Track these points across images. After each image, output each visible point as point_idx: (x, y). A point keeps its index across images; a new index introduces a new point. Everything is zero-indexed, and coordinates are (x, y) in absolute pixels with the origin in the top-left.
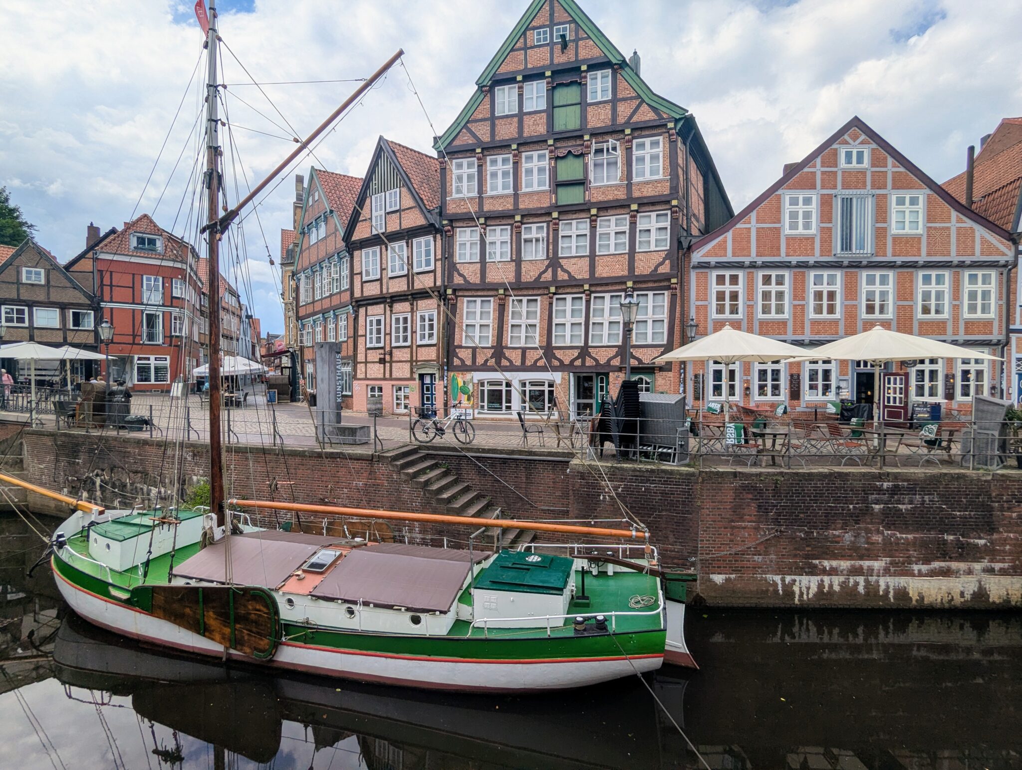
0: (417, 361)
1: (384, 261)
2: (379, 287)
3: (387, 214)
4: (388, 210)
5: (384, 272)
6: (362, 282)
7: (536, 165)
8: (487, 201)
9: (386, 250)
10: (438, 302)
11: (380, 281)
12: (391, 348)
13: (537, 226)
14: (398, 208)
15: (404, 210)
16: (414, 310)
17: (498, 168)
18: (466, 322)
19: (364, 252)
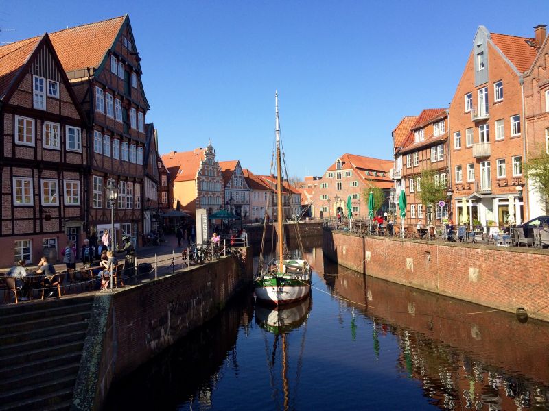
0: (64, 218)
1: (39, 133)
2: (33, 153)
3: (48, 97)
4: (49, 95)
5: (39, 142)
6: (14, 145)
7: (119, 107)
8: (107, 120)
9: (42, 124)
10: (80, 175)
11: (35, 148)
12: (41, 206)
13: (116, 141)
14: (58, 98)
15: (63, 102)
16: (61, 177)
17: (109, 101)
18: (94, 192)
19: (17, 117)
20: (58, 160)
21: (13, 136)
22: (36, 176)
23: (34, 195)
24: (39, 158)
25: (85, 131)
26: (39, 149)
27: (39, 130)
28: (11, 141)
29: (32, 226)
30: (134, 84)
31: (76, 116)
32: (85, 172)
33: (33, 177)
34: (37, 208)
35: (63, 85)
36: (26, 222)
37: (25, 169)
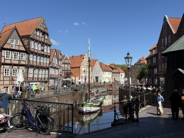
2: (10, 61)
3: (15, 45)
5: (12, 58)
7: (40, 45)
8: (35, 50)
9: (13, 53)
10: (25, 67)
12: (12, 77)
13: (38, 56)
15: (20, 46)
16: (19, 68)
17: (36, 44)
18: (30, 72)
19: (6, 51)
20: (18, 63)
22: (11, 68)
23: (10, 73)
24: (12, 63)
25: (27, 54)
28: (4, 58)
29: (9, 83)
31: (24, 50)
35: (20, 41)
36: (7, 81)
37: (8, 66)
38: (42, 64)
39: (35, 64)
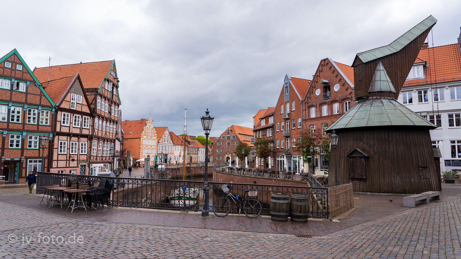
1: (72, 120)
2: (68, 129)
3: (77, 103)
4: (77, 102)
5: (71, 124)
6: (61, 126)
7: (107, 105)
8: (102, 112)
9: (73, 116)
10: (88, 140)
11: (70, 127)
12: (70, 154)
13: (105, 122)
14: (81, 103)
15: (83, 105)
16: (79, 141)
17: (103, 103)
18: (93, 147)
19: (63, 113)
20: (79, 132)
21: (61, 122)
22: (69, 140)
23: (67, 149)
24: (71, 132)
25: (91, 118)
26: (71, 128)
27: (72, 118)
28: (60, 124)
29: (65, 164)
30: (115, 93)
31: (88, 111)
32: (90, 138)
33: (67, 140)
34: (68, 155)
35: (84, 97)
36: (63, 162)
37: (64, 137)
38: (108, 134)
39: (100, 135)
